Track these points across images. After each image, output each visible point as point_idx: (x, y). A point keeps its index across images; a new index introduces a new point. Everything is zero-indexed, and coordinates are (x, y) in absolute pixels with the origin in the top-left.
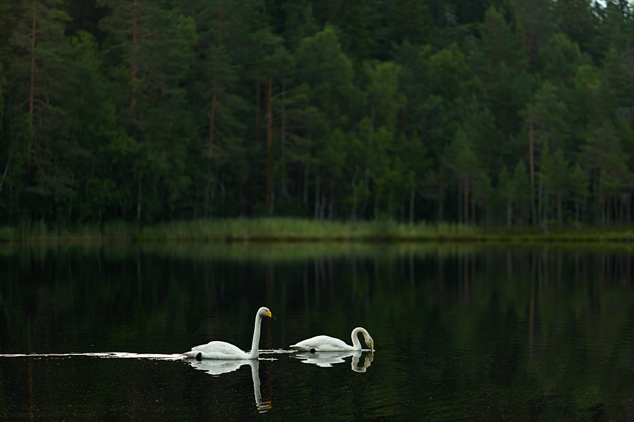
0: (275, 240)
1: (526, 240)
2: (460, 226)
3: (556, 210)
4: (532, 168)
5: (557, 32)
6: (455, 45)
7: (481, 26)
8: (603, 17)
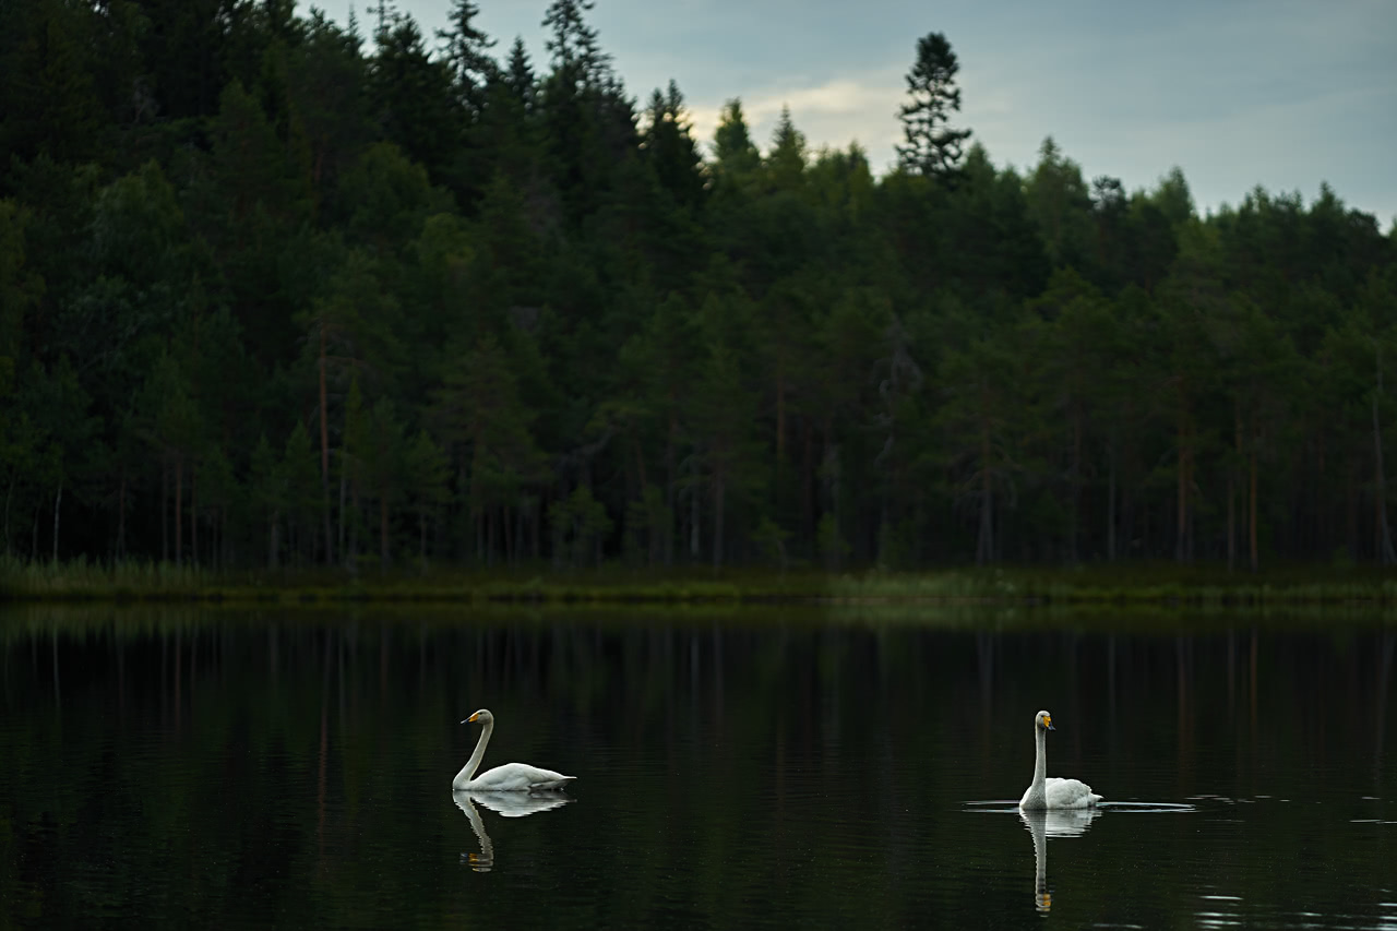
2: (164, 566)
3: (376, 532)
4: (325, 440)
5: (380, 140)
6: (153, 164)
7: (212, 123)
8: (480, 109)
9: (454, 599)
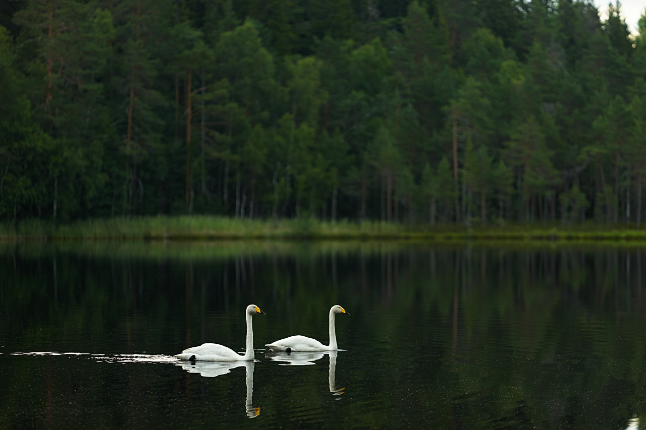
0: (195, 238)
1: (450, 238)
2: (383, 223)
3: (479, 207)
4: (456, 165)
5: (480, 26)
6: (377, 40)
7: (404, 20)
8: (528, 12)
9: (515, 238)
